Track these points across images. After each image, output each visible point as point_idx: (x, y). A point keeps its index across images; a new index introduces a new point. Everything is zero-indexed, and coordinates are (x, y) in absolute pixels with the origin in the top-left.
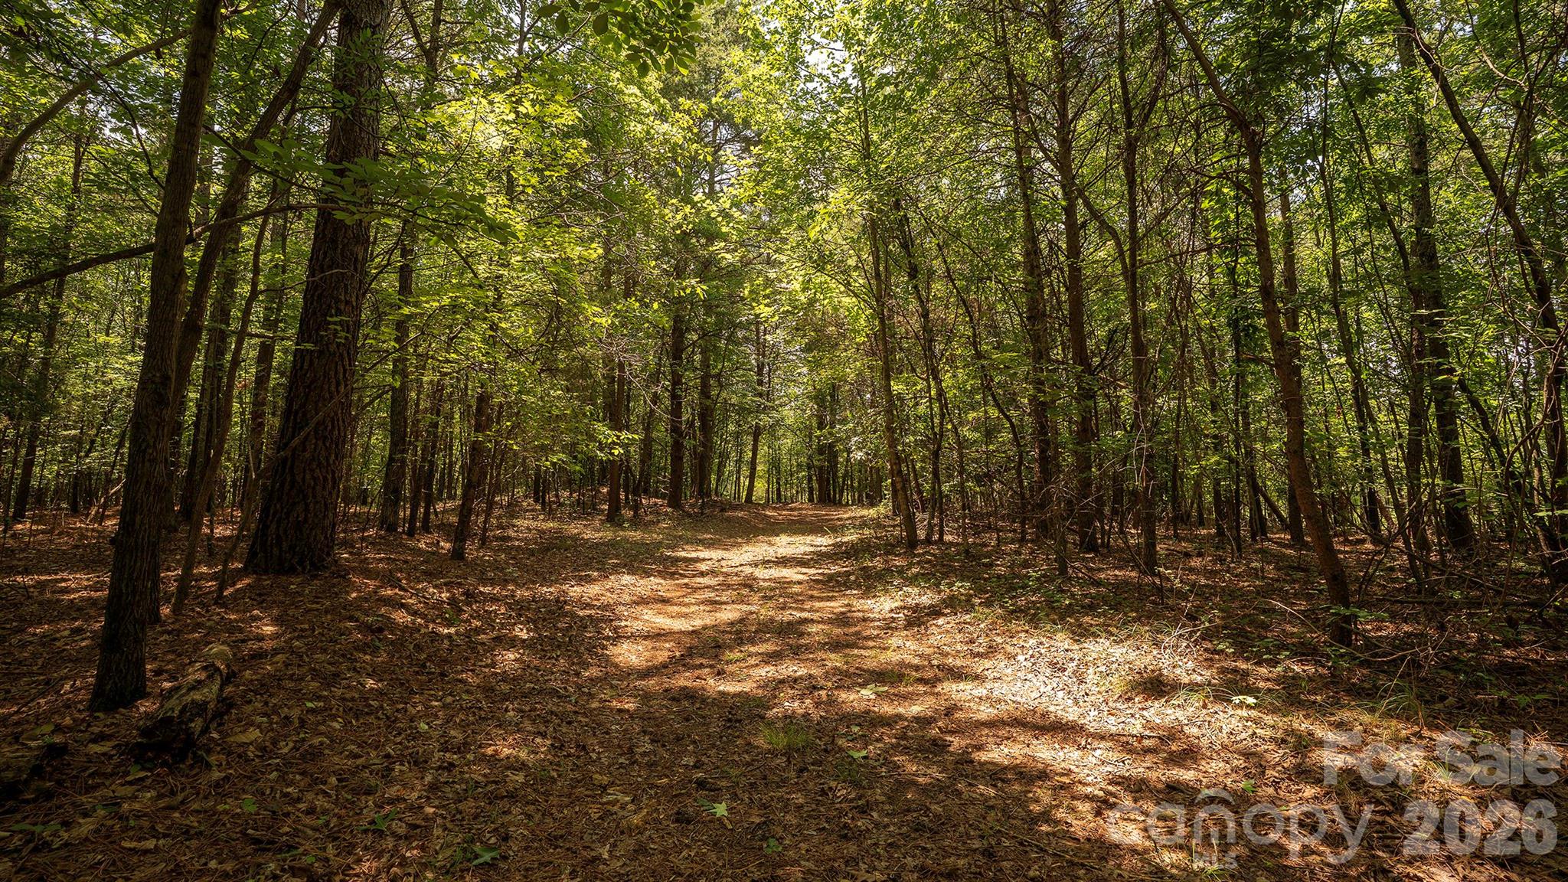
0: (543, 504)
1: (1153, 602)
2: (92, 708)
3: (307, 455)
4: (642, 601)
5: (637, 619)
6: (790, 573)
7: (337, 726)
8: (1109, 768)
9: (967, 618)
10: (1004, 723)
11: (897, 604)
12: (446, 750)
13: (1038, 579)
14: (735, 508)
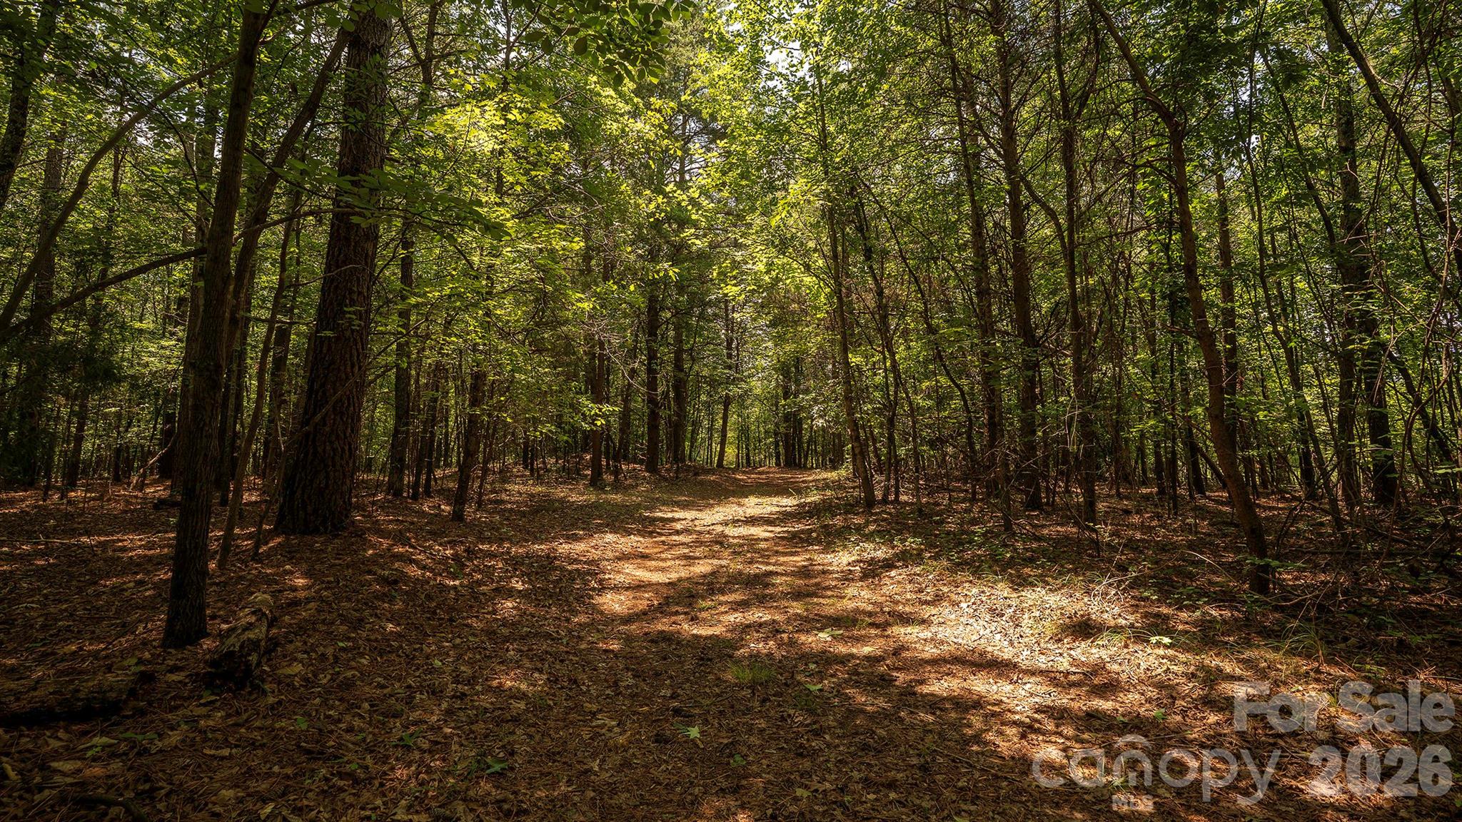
0: (532, 470)
1: (1089, 555)
2: (165, 644)
3: (327, 429)
4: (624, 557)
5: (619, 572)
6: (758, 531)
7: (365, 662)
8: (1037, 700)
9: (918, 570)
10: (945, 661)
11: (853, 558)
12: (458, 682)
13: (984, 535)
14: (708, 472)
